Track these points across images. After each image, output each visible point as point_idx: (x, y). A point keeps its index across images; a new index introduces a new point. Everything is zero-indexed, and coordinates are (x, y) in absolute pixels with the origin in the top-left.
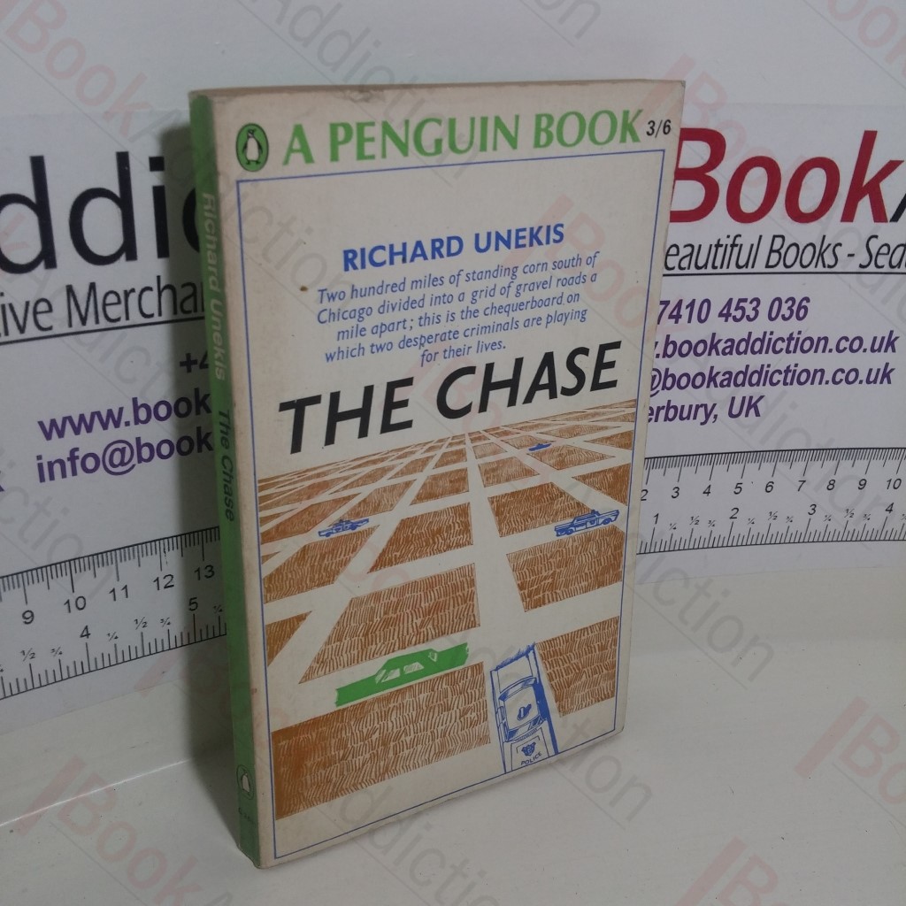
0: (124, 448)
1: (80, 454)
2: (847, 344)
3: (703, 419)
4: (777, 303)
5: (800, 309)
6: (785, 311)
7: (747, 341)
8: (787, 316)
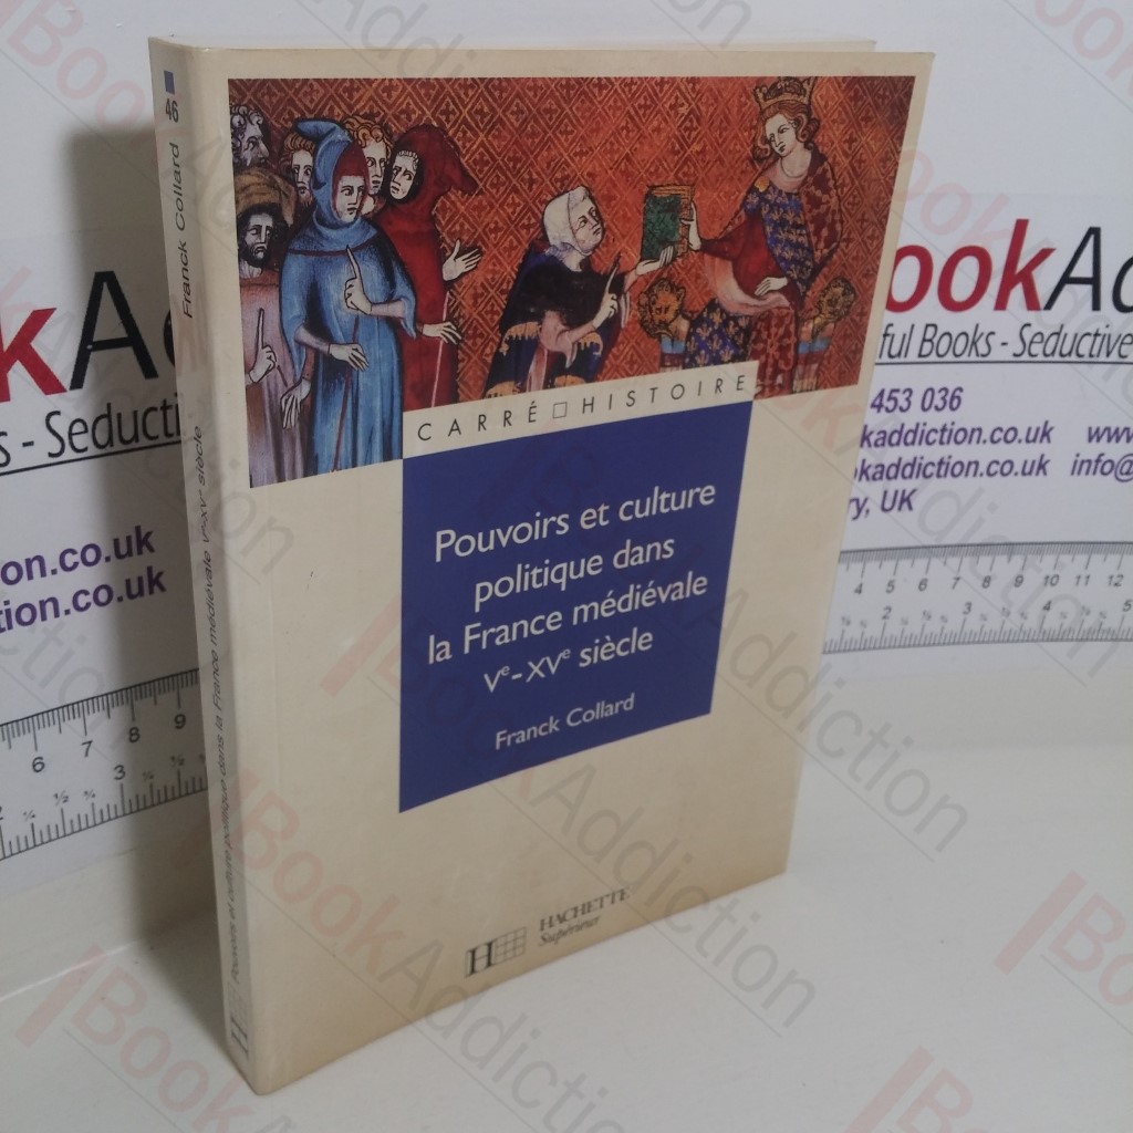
2: (1001, 435)
3: (855, 514)
4: (930, 393)
5: (953, 399)
6: (938, 402)
7: (900, 433)
8: (940, 405)
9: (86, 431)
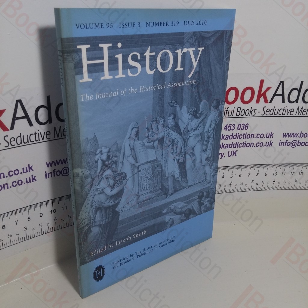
0: (67, 169)
1: (56, 171)
2: (259, 136)
3: (221, 157)
4: (240, 125)
5: (246, 127)
6: (242, 127)
7: (232, 136)
8: (242, 129)
9: (15, 140)
